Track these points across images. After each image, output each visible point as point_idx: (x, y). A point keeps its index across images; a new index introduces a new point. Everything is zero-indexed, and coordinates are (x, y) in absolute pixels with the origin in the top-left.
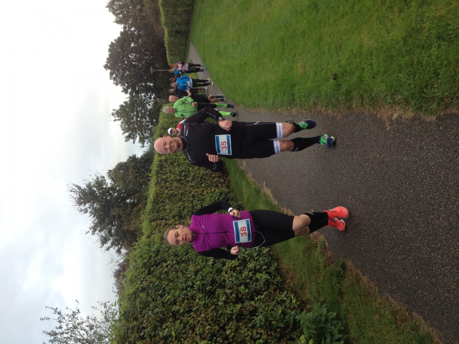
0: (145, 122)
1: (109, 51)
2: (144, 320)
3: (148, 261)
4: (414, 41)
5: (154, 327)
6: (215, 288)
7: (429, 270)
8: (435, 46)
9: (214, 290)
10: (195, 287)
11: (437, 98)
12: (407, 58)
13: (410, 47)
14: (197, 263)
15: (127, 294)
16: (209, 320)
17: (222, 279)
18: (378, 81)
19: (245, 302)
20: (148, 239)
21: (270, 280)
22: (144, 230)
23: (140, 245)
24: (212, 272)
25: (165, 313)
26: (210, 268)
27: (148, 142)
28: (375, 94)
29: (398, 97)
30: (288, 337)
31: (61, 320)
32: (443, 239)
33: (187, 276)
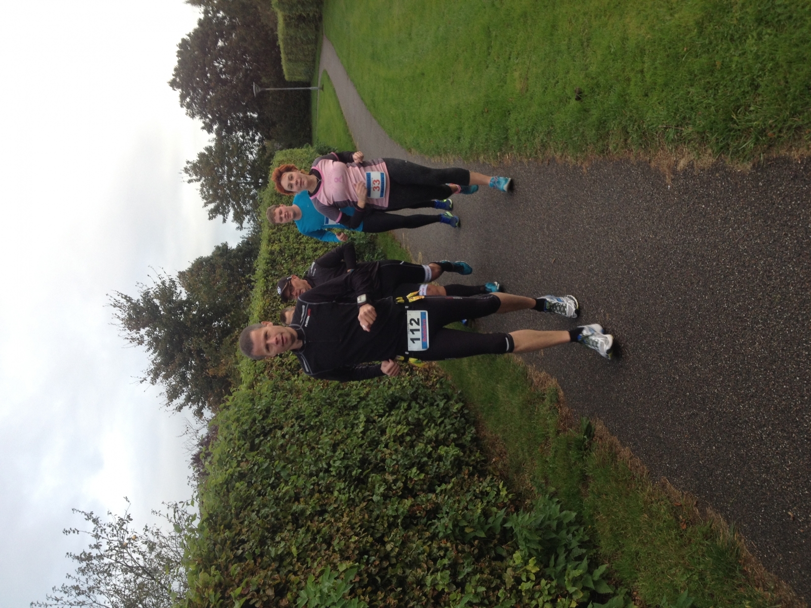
0: (243, 184)
1: (177, 56)
2: (244, 528)
3: (250, 428)
4: (717, 27)
5: (260, 541)
6: (367, 473)
7: (736, 434)
8: (753, 36)
9: (366, 475)
10: (332, 471)
11: (755, 130)
12: (704, 59)
13: (709, 38)
14: (335, 431)
15: (213, 485)
16: (356, 526)
17: (379, 458)
18: (653, 102)
19: (419, 495)
20: (249, 390)
21: (463, 459)
22: (243, 375)
23: (235, 399)
24: (363, 444)
25: (280, 516)
26: (358, 438)
27: (249, 220)
28: (649, 126)
29: (688, 130)
30: (493, 554)
31: (99, 533)
32: (760, 379)
33: (318, 452)
